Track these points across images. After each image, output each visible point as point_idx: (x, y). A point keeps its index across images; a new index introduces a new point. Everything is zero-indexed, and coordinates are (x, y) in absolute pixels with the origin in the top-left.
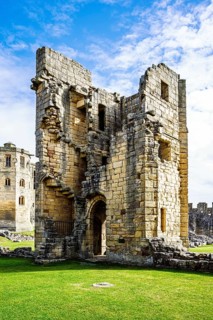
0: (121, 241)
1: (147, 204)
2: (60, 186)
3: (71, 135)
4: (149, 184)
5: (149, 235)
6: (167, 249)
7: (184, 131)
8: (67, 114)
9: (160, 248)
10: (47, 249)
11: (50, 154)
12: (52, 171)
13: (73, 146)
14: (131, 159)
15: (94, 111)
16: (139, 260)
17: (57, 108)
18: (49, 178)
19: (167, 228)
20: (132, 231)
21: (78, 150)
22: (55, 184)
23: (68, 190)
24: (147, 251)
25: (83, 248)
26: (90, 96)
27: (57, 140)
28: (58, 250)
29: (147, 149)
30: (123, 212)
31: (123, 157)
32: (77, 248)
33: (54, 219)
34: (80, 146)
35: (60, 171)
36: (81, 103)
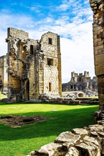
0: (33, 95)
1: (40, 82)
2: (16, 76)
3: (20, 57)
4: (40, 75)
5: (41, 92)
6: (46, 97)
7: (59, 54)
8: (19, 50)
9: (44, 97)
10: (11, 98)
11: (13, 64)
12: (13, 71)
13: (21, 61)
14: (35, 67)
15: (28, 48)
16: (38, 101)
17: (14, 49)
18: (12, 73)
19: (52, 90)
20: (36, 91)
21: (23, 62)
22: (14, 75)
23: (19, 77)
24: (40, 98)
25: (23, 98)
26: (27, 43)
27: (15, 59)
28: (15, 99)
29: (39, 64)
30: (34, 85)
31: (33, 66)
32: (21, 98)
33: (14, 87)
34: (24, 61)
35: (16, 70)
36: (24, 45)
